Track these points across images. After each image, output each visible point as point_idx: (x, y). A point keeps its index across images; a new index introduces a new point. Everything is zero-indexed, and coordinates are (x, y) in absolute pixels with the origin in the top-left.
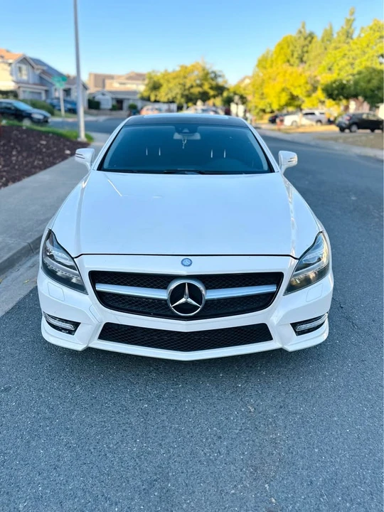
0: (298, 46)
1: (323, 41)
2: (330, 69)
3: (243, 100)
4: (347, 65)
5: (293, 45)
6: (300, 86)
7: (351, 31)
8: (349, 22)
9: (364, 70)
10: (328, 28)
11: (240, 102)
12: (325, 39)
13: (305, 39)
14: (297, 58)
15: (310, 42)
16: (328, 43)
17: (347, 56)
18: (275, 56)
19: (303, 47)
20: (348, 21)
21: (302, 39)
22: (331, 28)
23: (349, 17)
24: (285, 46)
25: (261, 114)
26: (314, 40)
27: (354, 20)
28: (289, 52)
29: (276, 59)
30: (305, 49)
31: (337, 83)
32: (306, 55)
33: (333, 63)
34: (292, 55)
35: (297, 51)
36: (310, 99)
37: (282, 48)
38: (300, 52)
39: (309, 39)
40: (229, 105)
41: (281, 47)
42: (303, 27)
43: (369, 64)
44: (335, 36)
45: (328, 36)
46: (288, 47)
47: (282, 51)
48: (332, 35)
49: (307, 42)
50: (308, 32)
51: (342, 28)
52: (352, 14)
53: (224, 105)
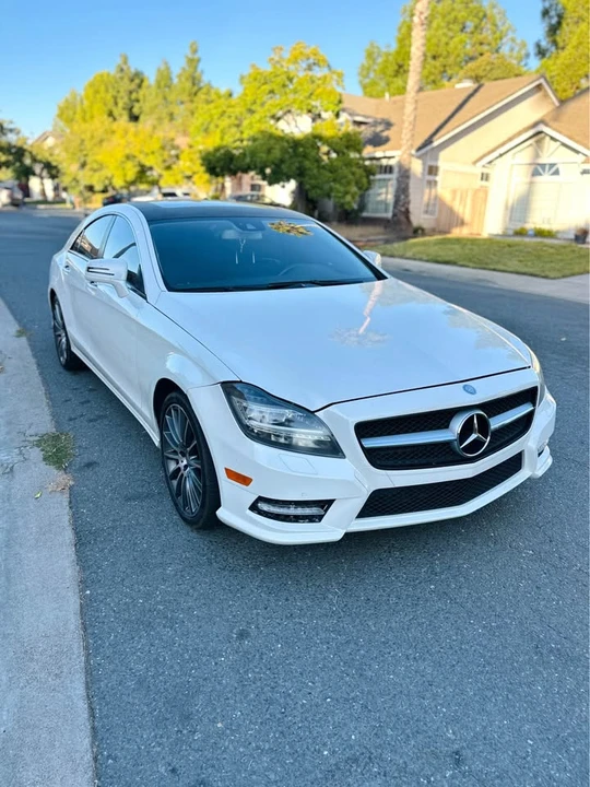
0: (122, 90)
1: (159, 87)
2: (206, 130)
3: (52, 170)
4: (230, 127)
5: (114, 88)
6: (153, 153)
7: (197, 74)
8: (193, 62)
9: (260, 136)
10: (163, 67)
11: (45, 173)
12: (162, 84)
13: (132, 80)
14: (124, 109)
15: (140, 86)
16: (167, 90)
17: (227, 114)
18: (86, 103)
19: (131, 92)
20: (191, 61)
21: (126, 80)
22: (168, 69)
23: (190, 56)
24: (102, 88)
25: (88, 194)
26: (145, 84)
27: (199, 60)
28: (109, 97)
29: (91, 107)
30: (134, 96)
31: (222, 151)
32: (137, 106)
33: (209, 123)
34: (116, 104)
35: (122, 98)
36: (171, 172)
37: (97, 92)
38: (126, 99)
39: (137, 81)
40: (28, 180)
41: (94, 88)
42: (125, 62)
43: (263, 127)
44: (176, 81)
45: (165, 81)
46: (107, 91)
47: (98, 96)
48: (171, 79)
49: (133, 86)
50: (133, 70)
51: (184, 69)
52: (195, 51)
53: (18, 178)
